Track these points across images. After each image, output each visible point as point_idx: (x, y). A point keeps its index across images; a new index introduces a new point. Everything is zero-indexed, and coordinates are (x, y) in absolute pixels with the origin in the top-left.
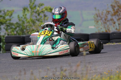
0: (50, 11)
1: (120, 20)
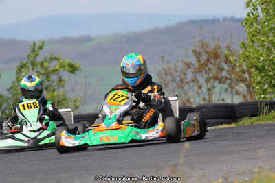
0: (70, 71)
1: (212, 81)
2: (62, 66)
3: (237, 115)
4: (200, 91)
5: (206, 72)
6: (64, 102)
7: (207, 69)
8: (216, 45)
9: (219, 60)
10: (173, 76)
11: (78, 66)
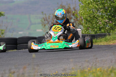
8: (68, 7)
9: (70, 14)
10: (48, 21)
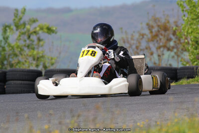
0: (48, 32)
1: (162, 49)
2: (42, 29)
3: (178, 77)
4: (152, 57)
5: (157, 41)
6: (42, 59)
7: (158, 39)
8: (166, 20)
9: (168, 32)
11: (54, 29)
